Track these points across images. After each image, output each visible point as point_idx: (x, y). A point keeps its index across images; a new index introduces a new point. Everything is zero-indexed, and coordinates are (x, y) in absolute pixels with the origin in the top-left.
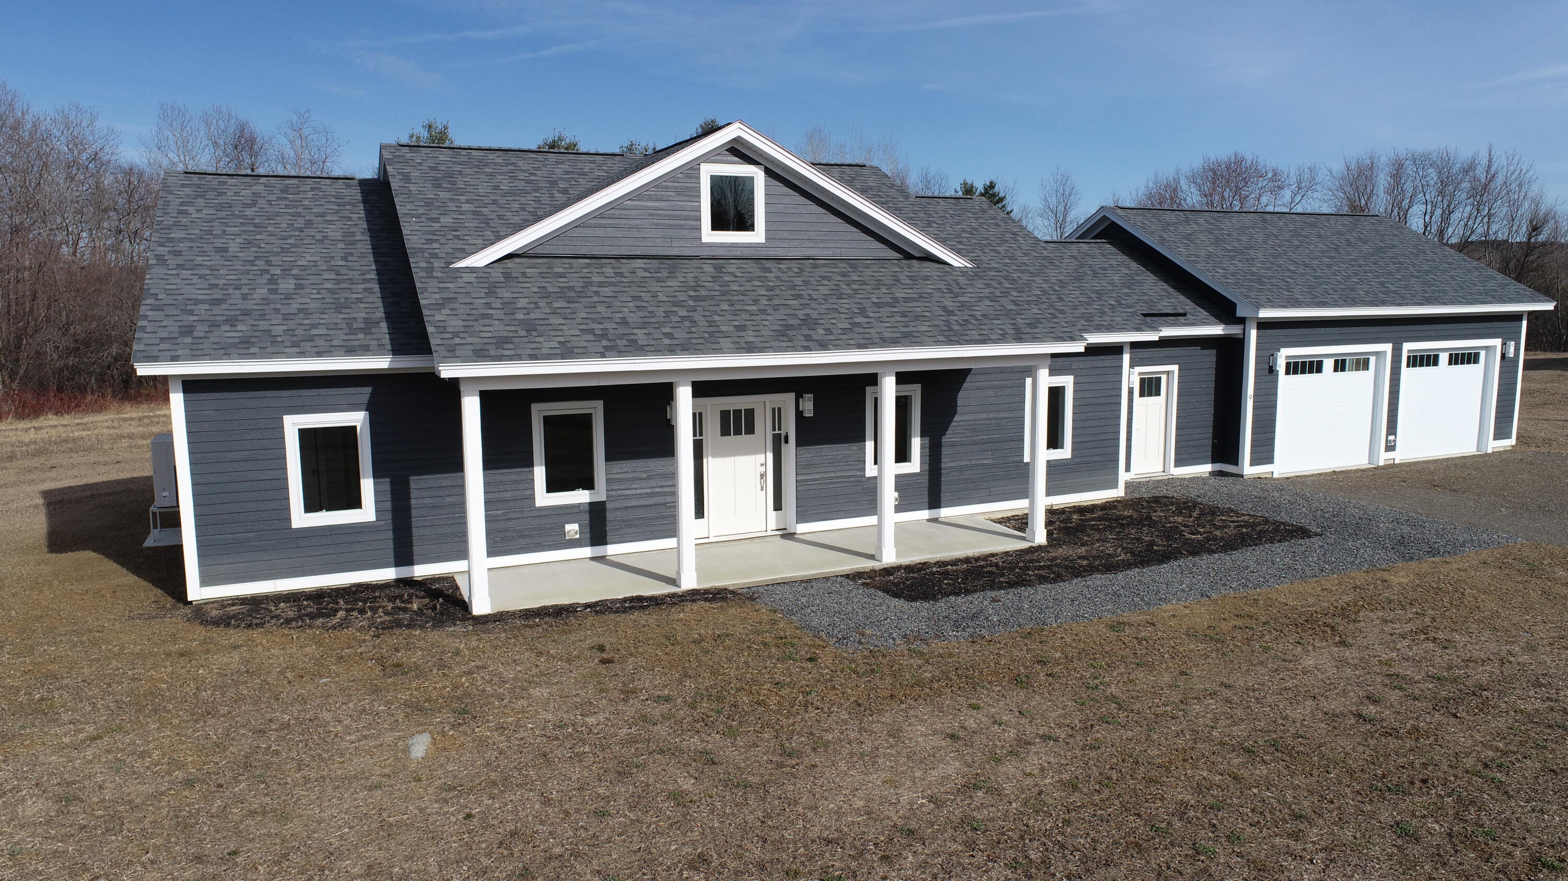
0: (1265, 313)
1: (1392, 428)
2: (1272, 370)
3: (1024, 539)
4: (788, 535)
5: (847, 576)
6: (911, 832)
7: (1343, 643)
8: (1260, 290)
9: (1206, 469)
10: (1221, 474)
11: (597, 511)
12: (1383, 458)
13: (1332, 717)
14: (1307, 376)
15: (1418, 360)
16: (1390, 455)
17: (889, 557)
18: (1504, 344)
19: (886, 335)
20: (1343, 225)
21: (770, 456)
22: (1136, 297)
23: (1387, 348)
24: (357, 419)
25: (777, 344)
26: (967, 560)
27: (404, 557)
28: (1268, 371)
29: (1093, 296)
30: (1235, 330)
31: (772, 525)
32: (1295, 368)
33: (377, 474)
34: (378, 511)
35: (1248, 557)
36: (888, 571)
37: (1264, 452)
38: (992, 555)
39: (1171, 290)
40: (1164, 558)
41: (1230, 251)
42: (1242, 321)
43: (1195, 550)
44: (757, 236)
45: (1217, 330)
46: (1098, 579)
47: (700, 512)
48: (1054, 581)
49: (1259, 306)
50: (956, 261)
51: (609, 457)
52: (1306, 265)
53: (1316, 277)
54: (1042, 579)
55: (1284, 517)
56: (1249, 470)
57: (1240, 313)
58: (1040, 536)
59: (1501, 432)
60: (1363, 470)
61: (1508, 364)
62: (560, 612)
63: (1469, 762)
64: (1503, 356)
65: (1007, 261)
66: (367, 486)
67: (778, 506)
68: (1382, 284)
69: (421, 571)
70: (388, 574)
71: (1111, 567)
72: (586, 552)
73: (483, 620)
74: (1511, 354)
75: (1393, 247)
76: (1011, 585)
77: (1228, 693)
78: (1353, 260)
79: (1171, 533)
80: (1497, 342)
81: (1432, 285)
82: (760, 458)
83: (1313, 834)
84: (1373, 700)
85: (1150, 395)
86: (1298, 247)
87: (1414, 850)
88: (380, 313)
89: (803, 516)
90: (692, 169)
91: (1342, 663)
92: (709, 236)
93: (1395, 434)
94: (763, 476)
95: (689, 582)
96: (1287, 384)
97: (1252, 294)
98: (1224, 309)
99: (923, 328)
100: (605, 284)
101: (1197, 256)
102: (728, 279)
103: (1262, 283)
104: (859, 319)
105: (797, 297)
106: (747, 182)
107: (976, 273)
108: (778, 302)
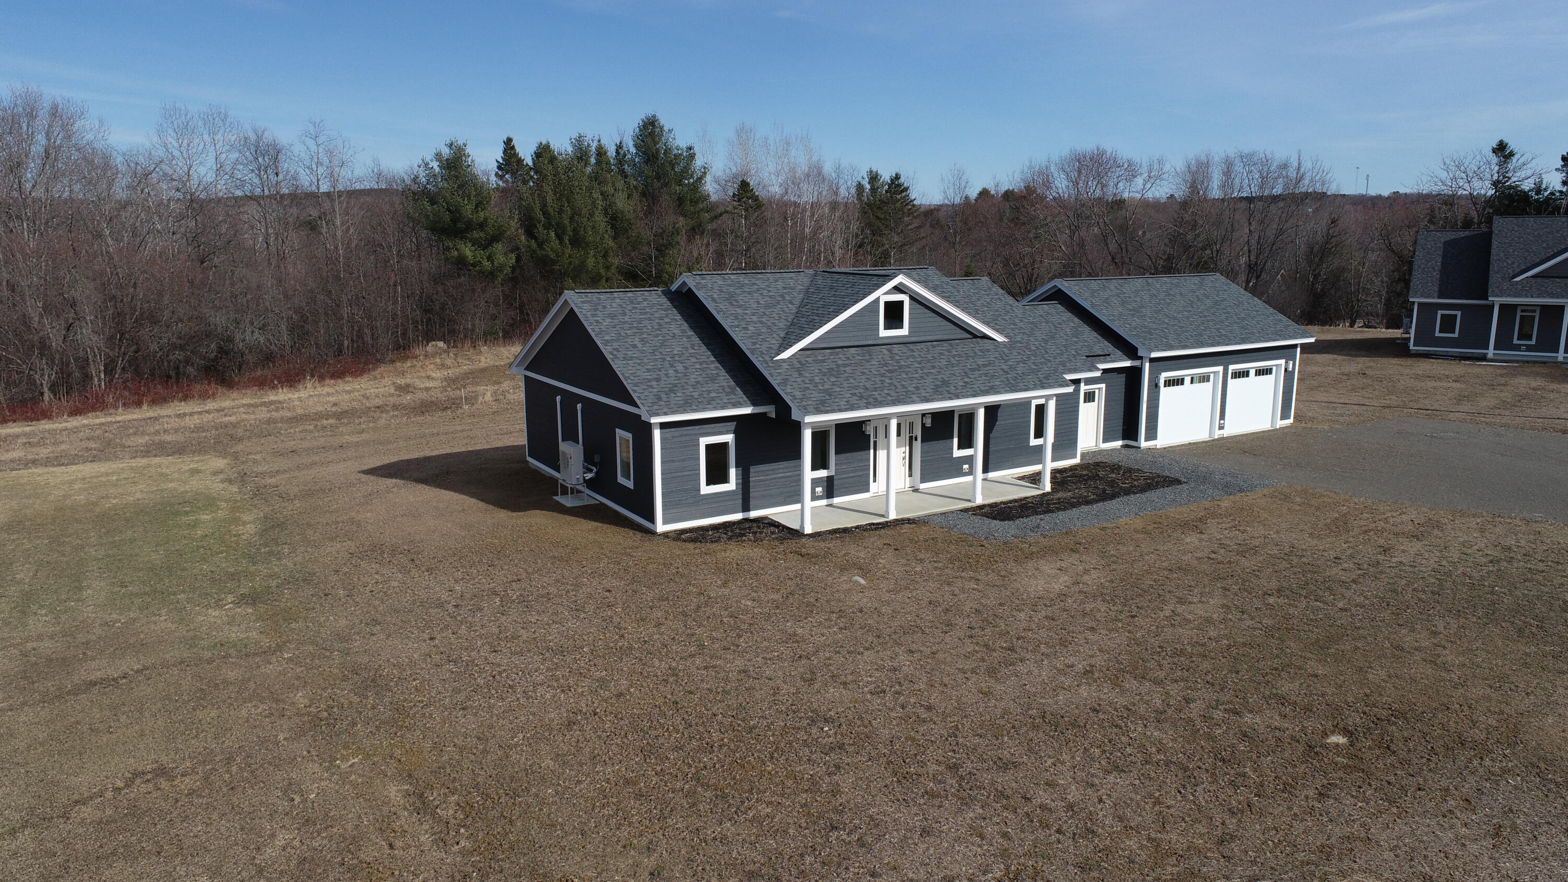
0: (1154, 355)
1: (1222, 416)
2: (1157, 386)
3: (1039, 489)
4: (916, 490)
5: (961, 511)
6: (1064, 595)
7: (1201, 533)
8: (1151, 339)
9: (1118, 444)
10: (1127, 445)
11: (830, 479)
12: (1218, 434)
13: (1199, 559)
14: (1176, 387)
15: (1238, 375)
16: (1221, 432)
17: (979, 500)
18: (1286, 362)
19: (983, 388)
20: (1194, 284)
21: (908, 448)
22: (1081, 344)
23: (1220, 369)
24: (729, 438)
25: (936, 396)
26: (1015, 501)
27: (746, 508)
28: (1155, 386)
29: (1063, 348)
30: (1137, 363)
31: (908, 485)
32: (1170, 383)
33: (737, 467)
34: (737, 484)
35: (1153, 495)
36: (981, 507)
37: (1152, 433)
39: (1099, 337)
40: (1113, 497)
41: (1130, 310)
42: (1141, 358)
43: (1127, 492)
44: (904, 331)
45: (1127, 364)
46: (1085, 509)
47: (875, 481)
48: (1064, 510)
49: (1151, 351)
50: (999, 338)
51: (836, 453)
52: (1175, 318)
53: (1181, 327)
54: (1059, 509)
55: (1167, 473)
56: (1144, 444)
57: (1139, 354)
58: (1048, 488)
59: (1285, 415)
60: (1206, 442)
61: (1289, 375)
62: (845, 530)
63: (1248, 570)
64: (1286, 370)
65: (1012, 326)
66: (732, 472)
67: (910, 475)
68: (1218, 330)
69: (754, 514)
70: (738, 516)
71: (1088, 502)
72: (824, 502)
73: (810, 535)
74: (1290, 369)
75: (1225, 300)
76: (1045, 512)
77: (1157, 552)
78: (1201, 312)
79: (1112, 483)
80: (1282, 362)
81: (1246, 329)
82: (903, 449)
83: (1196, 591)
84: (1214, 553)
85: (1089, 402)
86: (1169, 304)
88: (732, 383)
89: (923, 480)
90: (877, 301)
91: (1201, 540)
92: (884, 333)
93: (1224, 420)
94: (904, 458)
95: (893, 516)
96: (1164, 392)
97: (1146, 342)
98: (1130, 351)
99: (997, 383)
100: (845, 365)
101: (1113, 315)
102: (897, 358)
103: (1151, 334)
104: (967, 380)
105: (934, 367)
106: (901, 303)
107: (1011, 346)
108: (926, 371)
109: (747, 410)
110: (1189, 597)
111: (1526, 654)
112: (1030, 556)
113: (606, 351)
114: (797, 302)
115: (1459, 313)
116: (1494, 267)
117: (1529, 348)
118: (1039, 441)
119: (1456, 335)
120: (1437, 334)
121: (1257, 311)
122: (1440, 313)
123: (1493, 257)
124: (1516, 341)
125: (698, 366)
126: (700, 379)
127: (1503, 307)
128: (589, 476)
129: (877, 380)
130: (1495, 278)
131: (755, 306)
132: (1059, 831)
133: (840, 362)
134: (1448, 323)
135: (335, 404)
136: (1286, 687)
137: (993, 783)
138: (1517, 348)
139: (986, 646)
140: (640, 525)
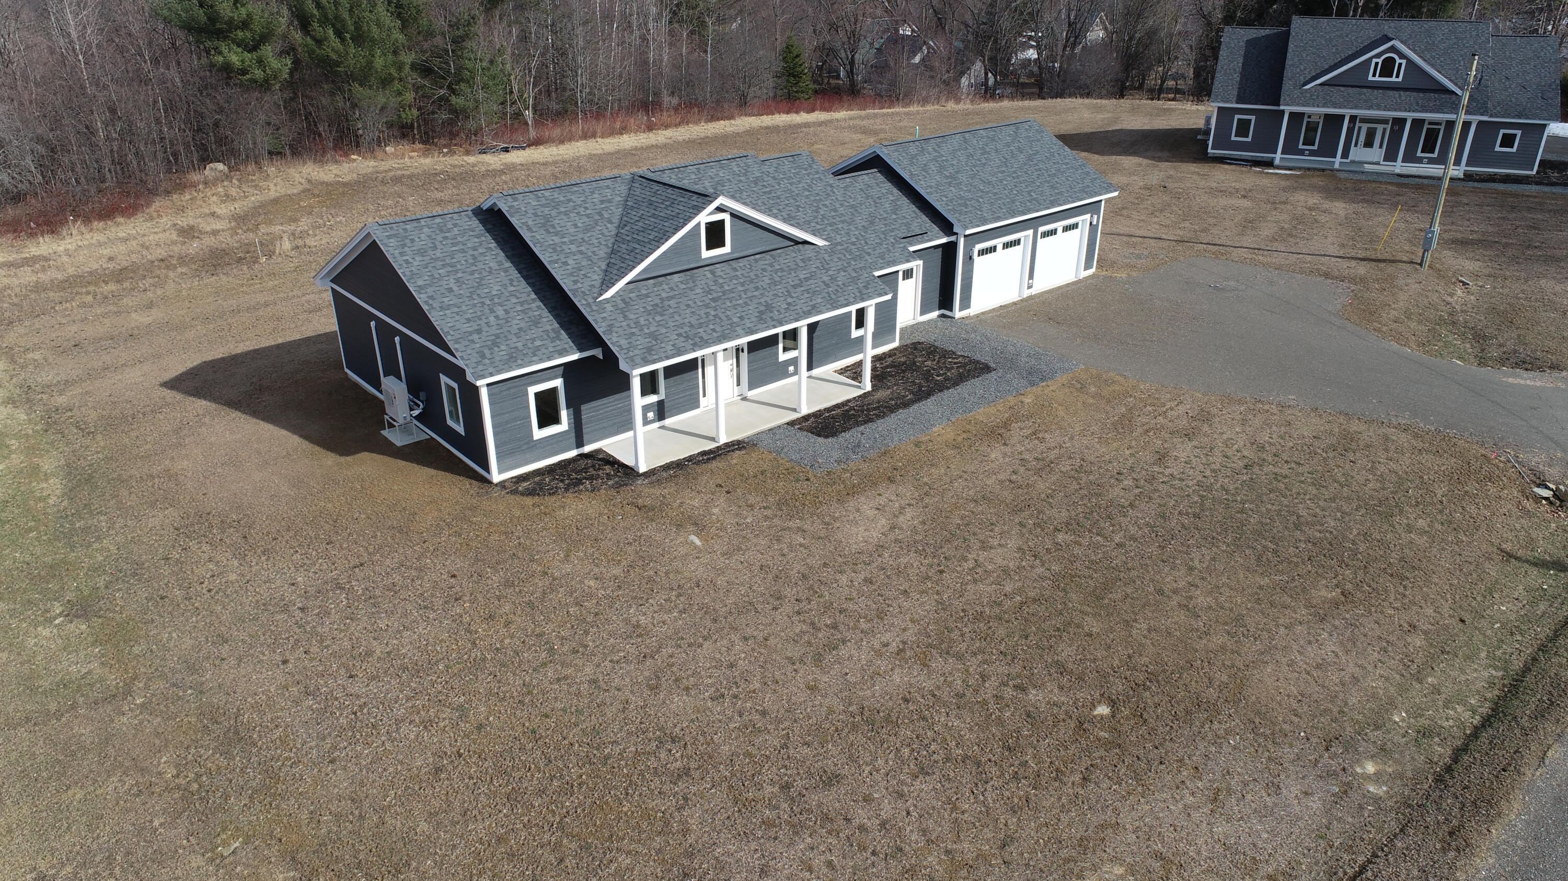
0: (968, 232)
1: (1031, 276)
2: (971, 258)
3: (859, 387)
4: (745, 399)
5: (788, 424)
6: (882, 546)
7: (1005, 444)
8: (966, 213)
9: (935, 314)
10: (943, 316)
11: (660, 404)
12: (1027, 293)
13: (1001, 482)
14: (989, 255)
15: (1046, 234)
16: (1030, 290)
17: (805, 411)
18: (1091, 218)
20: (1009, 135)
21: (735, 360)
22: (900, 221)
23: (1030, 232)
24: (558, 383)
26: (837, 406)
27: (580, 444)
28: (969, 259)
29: (882, 236)
30: (953, 238)
31: (736, 394)
32: (982, 252)
33: (567, 408)
34: (569, 424)
35: (964, 389)
36: (806, 418)
37: (966, 303)
38: (849, 401)
39: (917, 211)
40: (929, 394)
41: (947, 177)
42: (957, 234)
43: (941, 387)
44: (726, 249)
45: (944, 240)
46: (902, 414)
47: (704, 395)
48: (883, 417)
49: (966, 228)
50: (820, 242)
51: (665, 378)
52: (989, 183)
53: (996, 194)
54: (878, 417)
55: (978, 357)
56: (958, 314)
57: (955, 230)
58: (868, 386)
59: (1088, 266)
60: (1015, 304)
61: (1093, 228)
63: (1043, 496)
64: (1091, 223)
65: (833, 214)
66: (564, 414)
67: (738, 384)
68: (1029, 193)
69: (587, 449)
70: (573, 453)
71: (906, 405)
72: (657, 424)
74: (1095, 223)
75: (1037, 152)
76: (866, 422)
77: (965, 476)
78: (1015, 172)
79: (927, 376)
80: (1088, 218)
81: (1055, 188)
82: (730, 362)
83: (996, 529)
84: (1014, 472)
85: (908, 278)
86: (984, 164)
87: (1024, 531)
88: (556, 325)
89: (751, 387)
90: (699, 224)
91: (1005, 455)
92: (706, 254)
93: (1032, 278)
94: (732, 370)
95: (723, 439)
96: (978, 261)
97: (962, 218)
98: (947, 227)
99: (819, 300)
100: (670, 298)
101: (931, 187)
102: (721, 281)
103: (966, 206)
104: (790, 300)
105: (757, 288)
106: (723, 222)
107: (831, 250)
108: (749, 294)
109: (575, 357)
110: (990, 540)
111: (1261, 588)
112: (853, 491)
113: (421, 298)
114: (616, 220)
115: (1253, 118)
116: (1288, 73)
117: (1312, 153)
118: (860, 332)
119: (1249, 139)
120: (1233, 138)
121: (1067, 164)
122: (1237, 117)
123: (1288, 62)
124: (1301, 146)
125: (519, 308)
126: (523, 325)
127: (1291, 114)
128: (416, 413)
129: (702, 313)
130: (1287, 85)
131: (572, 230)
132: (874, 853)
133: (664, 295)
134: (1243, 128)
135: (111, 259)
136: (1066, 652)
137: (820, 804)
138: (1301, 152)
139: (813, 624)
140: (475, 471)
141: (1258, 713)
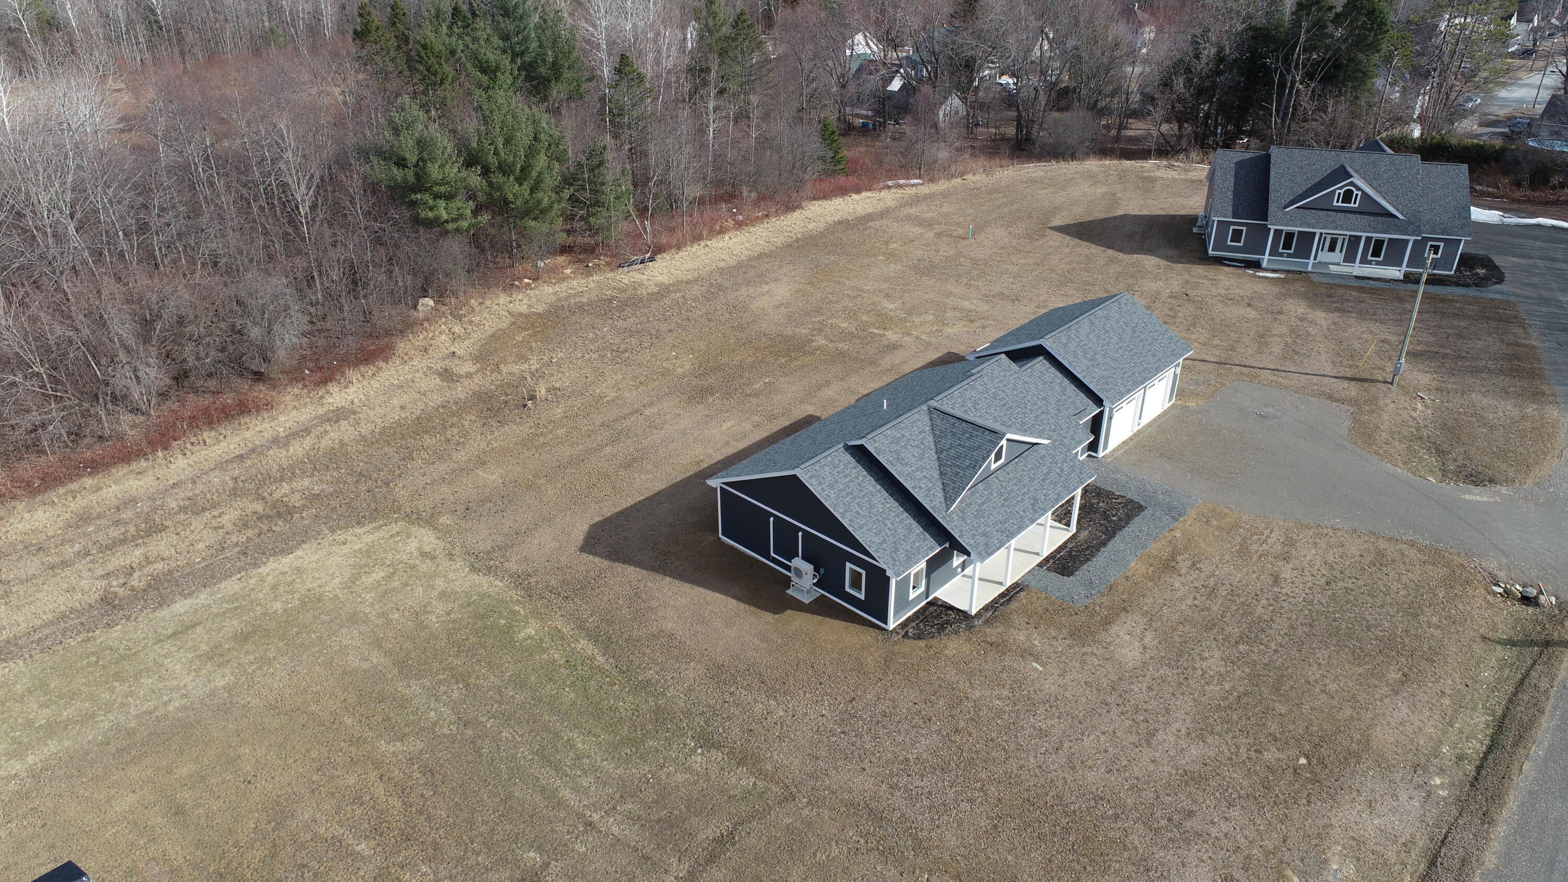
0: (1114, 406)
1: (1141, 416)
3: (1070, 529)
5: (1039, 566)
6: (1145, 663)
7: (1179, 575)
8: (1110, 390)
10: (1089, 456)
12: (1137, 428)
13: (1190, 606)
15: (1150, 385)
16: (1140, 426)
17: (1046, 553)
18: (1175, 364)
20: (1116, 312)
22: (1069, 401)
23: (1142, 386)
24: (924, 565)
26: (1061, 548)
27: (926, 598)
28: (1110, 419)
30: (1102, 410)
33: (926, 578)
34: (924, 586)
35: (1134, 527)
36: (1047, 560)
37: (1106, 446)
39: (1076, 389)
40: (1113, 534)
41: (1090, 360)
42: (1105, 403)
43: (1119, 527)
44: (1002, 461)
46: (1105, 552)
48: (1094, 556)
49: (1113, 403)
50: (1046, 442)
52: (1116, 360)
53: (1122, 369)
54: (1092, 556)
55: (1130, 496)
56: (1101, 453)
58: (1074, 530)
60: (1130, 438)
61: (1175, 372)
66: (924, 582)
68: (1141, 363)
69: (930, 599)
70: (923, 604)
73: (975, 615)
75: (1137, 324)
76: (1086, 561)
77: (1167, 603)
78: (1128, 346)
79: (1106, 516)
81: (1155, 355)
83: (1203, 644)
84: (1195, 598)
86: (1109, 343)
87: (1219, 644)
88: (921, 529)
91: (1183, 584)
92: (993, 466)
93: (1141, 419)
95: (1008, 583)
97: (1108, 395)
98: (1099, 401)
99: (1060, 489)
100: (983, 503)
101: (1083, 371)
102: (1004, 484)
103: (1107, 383)
104: (1044, 492)
105: (1024, 486)
107: (1053, 446)
108: (1022, 491)
110: (1203, 653)
112: (1107, 622)
114: (932, 445)
115: (1244, 229)
116: (1272, 197)
117: (1289, 256)
119: (1241, 244)
120: (1229, 243)
121: (1156, 331)
122: (1232, 227)
123: (1271, 187)
124: (1281, 250)
127: (1276, 230)
128: (815, 581)
129: (1002, 511)
130: (1272, 208)
131: (914, 460)
133: (979, 502)
134: (1237, 236)
136: (1273, 727)
137: (1192, 828)
138: (1281, 255)
139: (1133, 720)
140: (870, 621)
141: (1379, 756)
